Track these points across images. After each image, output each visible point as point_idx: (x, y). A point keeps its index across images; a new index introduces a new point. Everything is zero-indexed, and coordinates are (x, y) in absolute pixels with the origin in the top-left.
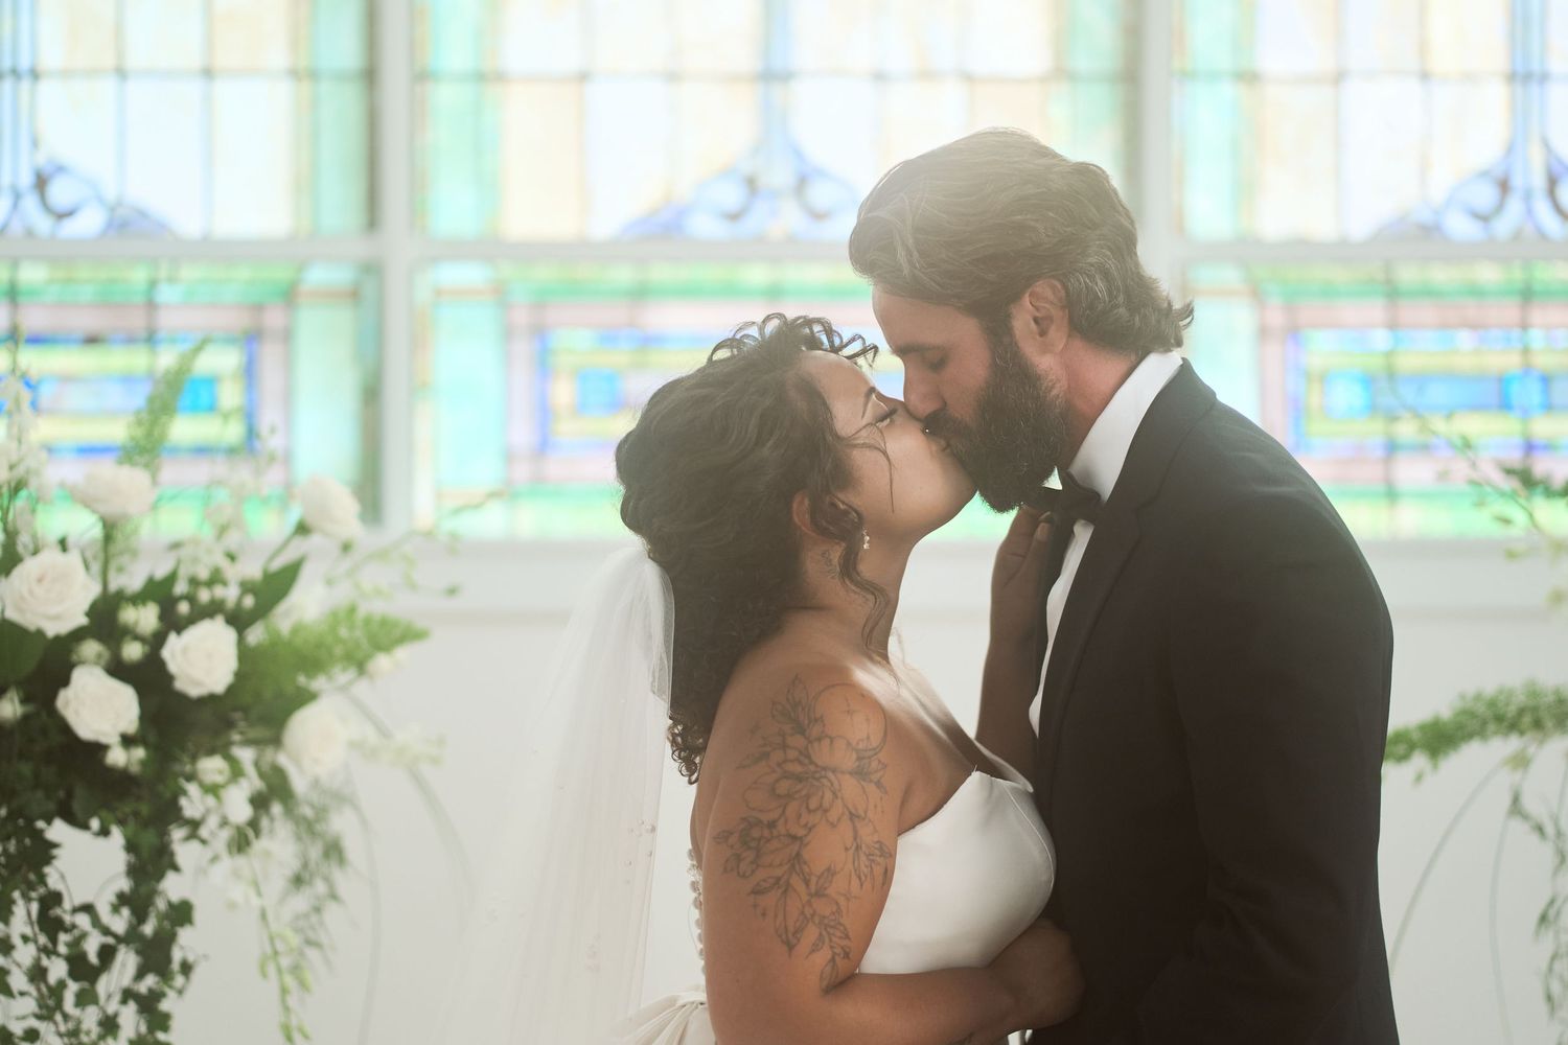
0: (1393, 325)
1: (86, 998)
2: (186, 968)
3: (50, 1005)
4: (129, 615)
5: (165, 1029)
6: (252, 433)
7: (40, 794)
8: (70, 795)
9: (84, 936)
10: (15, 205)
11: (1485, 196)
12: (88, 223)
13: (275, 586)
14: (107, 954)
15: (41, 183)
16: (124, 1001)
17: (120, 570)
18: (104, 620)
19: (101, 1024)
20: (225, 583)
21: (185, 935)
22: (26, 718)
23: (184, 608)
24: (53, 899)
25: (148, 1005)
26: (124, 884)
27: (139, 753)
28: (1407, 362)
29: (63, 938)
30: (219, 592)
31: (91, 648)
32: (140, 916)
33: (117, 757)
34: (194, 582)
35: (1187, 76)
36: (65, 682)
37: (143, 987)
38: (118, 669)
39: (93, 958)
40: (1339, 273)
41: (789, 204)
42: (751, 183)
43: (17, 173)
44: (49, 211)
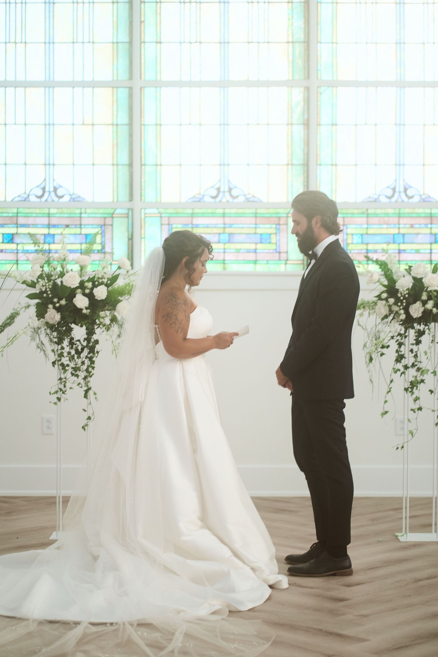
0: (367, 224)
1: (79, 357)
2: (98, 352)
3: (72, 358)
4: (86, 284)
5: (94, 364)
6: (103, 248)
7: (70, 318)
8: (75, 319)
9: (78, 345)
10: (49, 194)
11: (390, 193)
12: (66, 199)
13: (114, 279)
14: (83, 349)
15: (55, 190)
16: (86, 358)
17: (83, 276)
18: (82, 286)
19: (81, 363)
20: (105, 279)
21: (97, 346)
22: (66, 304)
23: (97, 283)
24: (72, 339)
25: (91, 359)
26: (86, 336)
27: (89, 311)
28: (370, 231)
29: (74, 346)
30: (103, 280)
31: (79, 291)
32: (89, 342)
33: (85, 311)
34: (98, 278)
35: (320, 165)
36: (75, 297)
37: (89, 356)
38: (84, 294)
39: (80, 350)
40: (356, 211)
41: (227, 194)
42: (219, 189)
43: (50, 188)
44: (57, 196)
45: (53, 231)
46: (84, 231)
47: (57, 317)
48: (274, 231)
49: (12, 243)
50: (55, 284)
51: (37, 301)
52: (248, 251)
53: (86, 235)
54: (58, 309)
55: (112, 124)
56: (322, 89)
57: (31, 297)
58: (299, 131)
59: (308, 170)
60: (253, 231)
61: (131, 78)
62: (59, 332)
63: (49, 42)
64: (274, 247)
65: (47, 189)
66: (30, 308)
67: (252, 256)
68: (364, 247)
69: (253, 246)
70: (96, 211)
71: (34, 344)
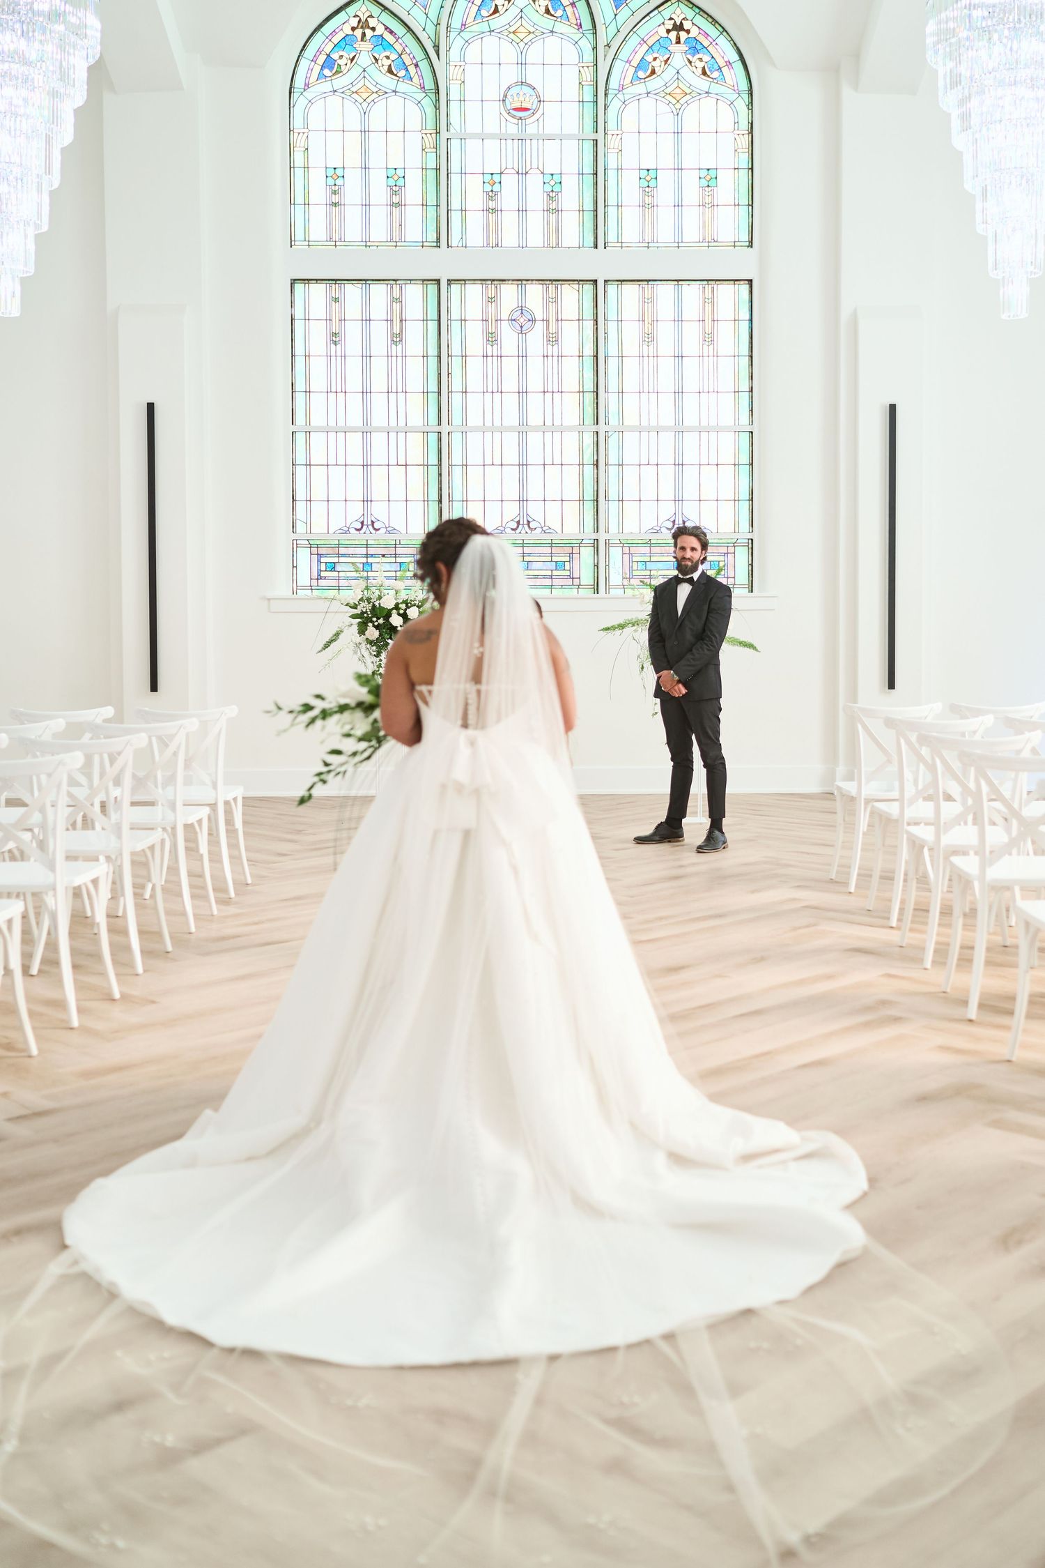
0: (650, 553)
4: (400, 606)
7: (387, 635)
8: (391, 635)
10: (368, 527)
11: (670, 525)
12: (383, 531)
15: (373, 522)
17: (398, 598)
18: (397, 607)
22: (384, 623)
28: (653, 559)
31: (394, 611)
34: (411, 600)
35: (609, 500)
36: (391, 616)
38: (399, 614)
40: (640, 542)
41: (526, 527)
42: (518, 523)
43: (368, 521)
44: (375, 529)
45: (370, 560)
46: (399, 560)
47: (376, 634)
48: (567, 559)
49: (335, 571)
50: (374, 606)
51: (360, 620)
52: (545, 577)
53: (400, 563)
54: (377, 627)
55: (424, 465)
56: (610, 433)
57: (354, 617)
58: (589, 470)
59: (597, 505)
60: (549, 559)
61: (440, 424)
62: (378, 647)
63: (366, 392)
64: (568, 573)
65: (365, 523)
66: (353, 626)
67: (548, 582)
68: (648, 573)
69: (549, 573)
70: (409, 542)
71: (356, 657)
